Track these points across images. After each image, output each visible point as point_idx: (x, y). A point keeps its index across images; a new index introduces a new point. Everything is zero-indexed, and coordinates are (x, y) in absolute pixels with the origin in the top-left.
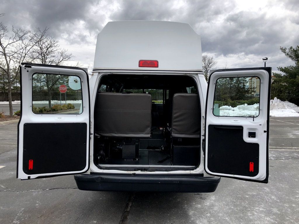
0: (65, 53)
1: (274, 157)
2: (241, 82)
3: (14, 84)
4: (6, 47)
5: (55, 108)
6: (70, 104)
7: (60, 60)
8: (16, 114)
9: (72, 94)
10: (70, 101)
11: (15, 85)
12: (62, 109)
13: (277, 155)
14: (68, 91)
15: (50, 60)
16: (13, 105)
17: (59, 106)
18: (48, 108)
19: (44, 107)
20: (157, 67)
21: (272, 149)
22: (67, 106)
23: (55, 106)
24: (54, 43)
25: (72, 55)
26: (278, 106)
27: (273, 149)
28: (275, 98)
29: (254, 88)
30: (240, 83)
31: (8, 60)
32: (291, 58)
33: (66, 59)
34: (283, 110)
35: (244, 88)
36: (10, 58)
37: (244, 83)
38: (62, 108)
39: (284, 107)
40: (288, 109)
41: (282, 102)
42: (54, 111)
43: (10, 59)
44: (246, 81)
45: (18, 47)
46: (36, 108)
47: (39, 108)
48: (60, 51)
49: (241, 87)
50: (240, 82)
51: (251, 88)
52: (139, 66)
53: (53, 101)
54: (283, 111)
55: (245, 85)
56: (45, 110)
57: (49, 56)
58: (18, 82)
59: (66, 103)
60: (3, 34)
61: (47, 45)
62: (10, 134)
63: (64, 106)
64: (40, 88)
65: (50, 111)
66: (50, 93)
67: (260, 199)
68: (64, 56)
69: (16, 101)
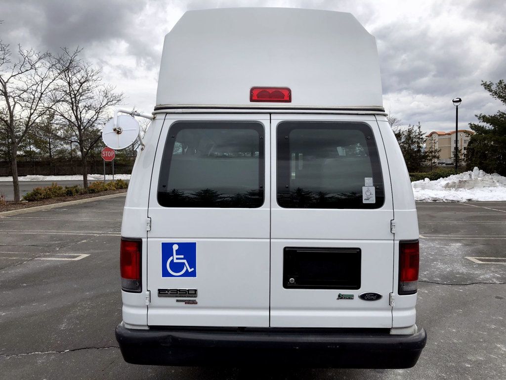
0: (112, 92)
1: (498, 278)
2: (415, 142)
3: (25, 147)
4: (7, 82)
5: (93, 188)
6: (120, 180)
7: (103, 105)
8: (25, 198)
9: (124, 163)
10: (122, 175)
11: (28, 149)
12: (106, 190)
13: (504, 274)
14: (118, 159)
15: (85, 104)
16: (19, 183)
17: (102, 184)
18: (81, 187)
19: (75, 185)
20: (289, 101)
21: (490, 263)
22: (116, 184)
23: (94, 183)
24: (93, 73)
25: (123, 96)
26: (483, 183)
27: (493, 263)
28: (476, 168)
29: (436, 151)
30: (413, 143)
31: (12, 103)
32: (502, 99)
33: (114, 102)
34: (491, 188)
35: (419, 151)
36: (14, 101)
37: (418, 143)
38: (107, 187)
39: (493, 184)
40: (500, 188)
41: (487, 174)
42: (92, 193)
43: (15, 103)
44: (422, 139)
45: (29, 81)
46: (62, 188)
47: (67, 188)
48: (103, 89)
49: (414, 149)
50: (412, 140)
51: (431, 152)
52: (252, 100)
53: (93, 175)
54: (491, 191)
55: (420, 147)
56: (77, 191)
57: (84, 97)
58: (33, 144)
59: (114, 179)
60: (3, 59)
61: (79, 79)
62: (11, 236)
63: (109, 185)
64: (70, 153)
65: (86, 193)
66: (86, 161)
67: (495, 371)
68: (110, 97)
69: (28, 176)
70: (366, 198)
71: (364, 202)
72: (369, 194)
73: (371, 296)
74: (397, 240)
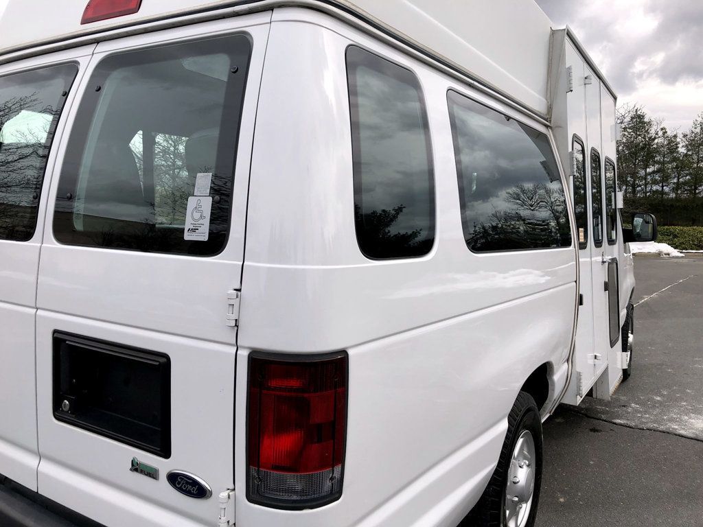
20: (136, 8)
70: (192, 227)
71: (188, 237)
72: (197, 215)
73: (187, 483)
74: (244, 348)
